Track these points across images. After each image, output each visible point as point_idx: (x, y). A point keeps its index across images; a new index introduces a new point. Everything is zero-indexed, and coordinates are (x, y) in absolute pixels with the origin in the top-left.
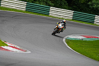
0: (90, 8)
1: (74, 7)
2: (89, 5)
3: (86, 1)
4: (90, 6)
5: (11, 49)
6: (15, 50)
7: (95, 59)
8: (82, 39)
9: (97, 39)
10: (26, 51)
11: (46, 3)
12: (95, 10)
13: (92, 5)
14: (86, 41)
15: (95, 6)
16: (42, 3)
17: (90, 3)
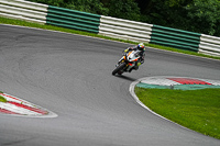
0: (189, 18)
1: (154, 15)
2: (186, 11)
3: (180, 3)
4: (190, 14)
5: (13, 108)
6: (22, 111)
7: (200, 131)
8: (172, 87)
9: (204, 87)
10: (47, 114)
11: (92, 7)
12: (200, 23)
13: (193, 11)
14: (179, 92)
15: (200, 14)
16: (82, 7)
17: (188, 7)
